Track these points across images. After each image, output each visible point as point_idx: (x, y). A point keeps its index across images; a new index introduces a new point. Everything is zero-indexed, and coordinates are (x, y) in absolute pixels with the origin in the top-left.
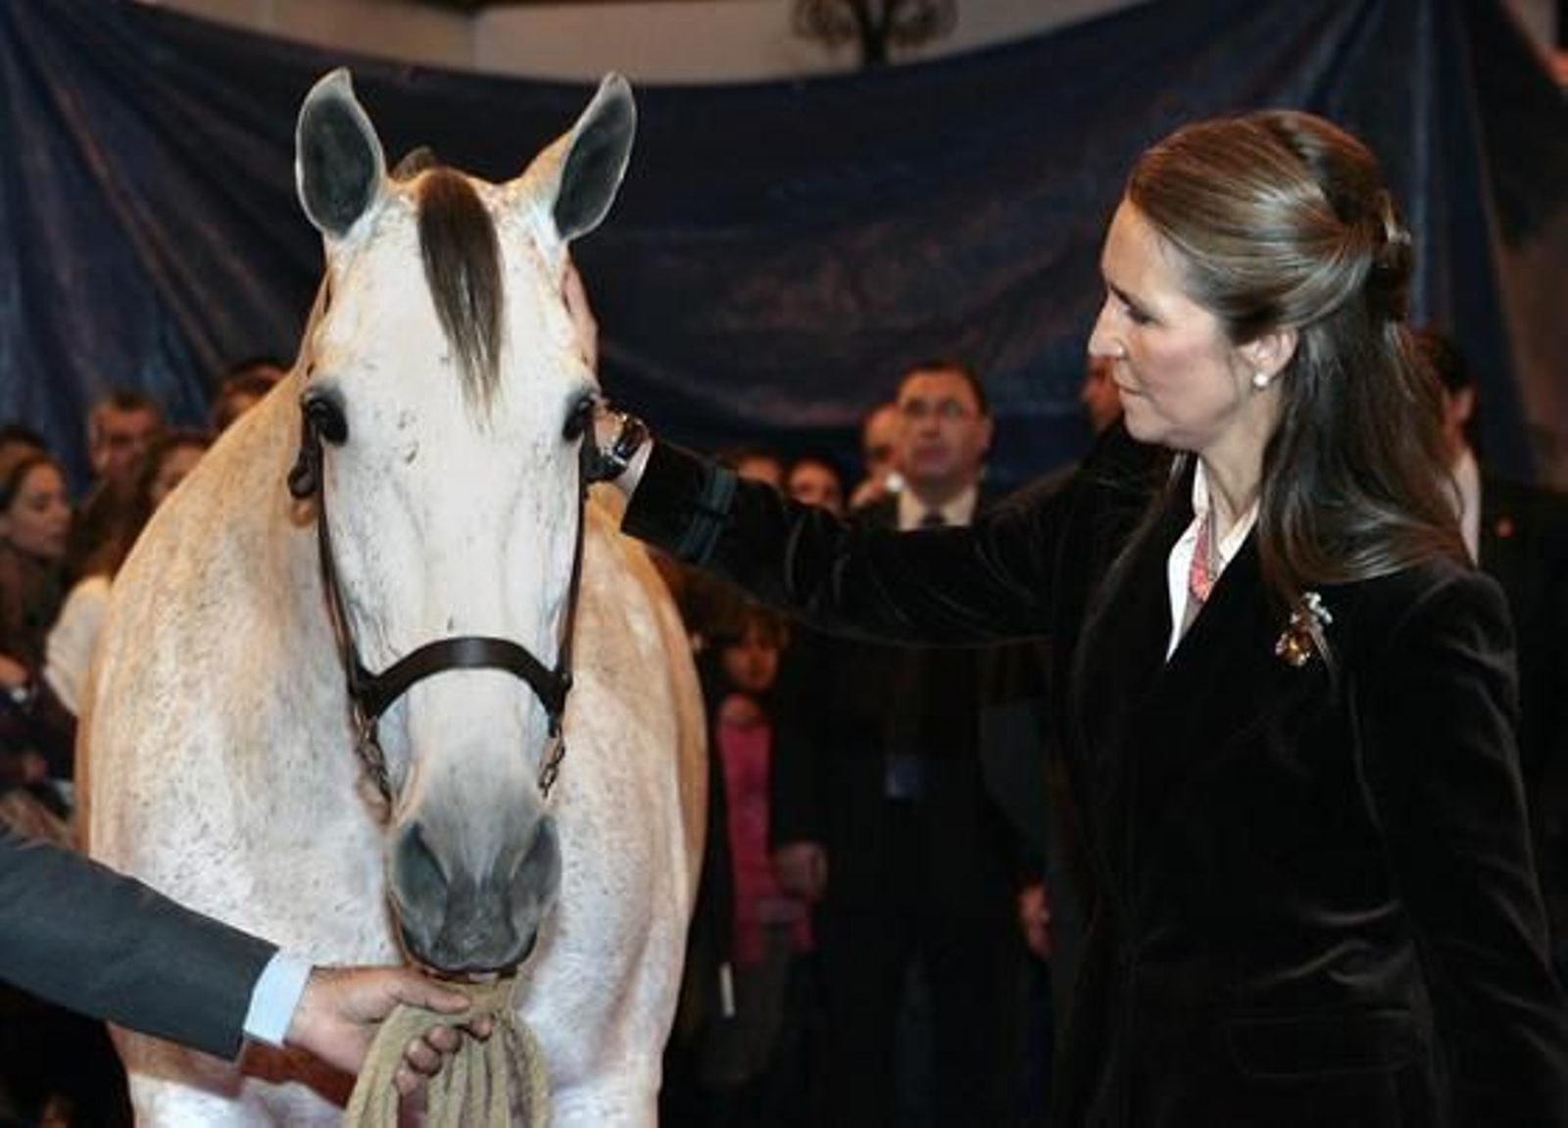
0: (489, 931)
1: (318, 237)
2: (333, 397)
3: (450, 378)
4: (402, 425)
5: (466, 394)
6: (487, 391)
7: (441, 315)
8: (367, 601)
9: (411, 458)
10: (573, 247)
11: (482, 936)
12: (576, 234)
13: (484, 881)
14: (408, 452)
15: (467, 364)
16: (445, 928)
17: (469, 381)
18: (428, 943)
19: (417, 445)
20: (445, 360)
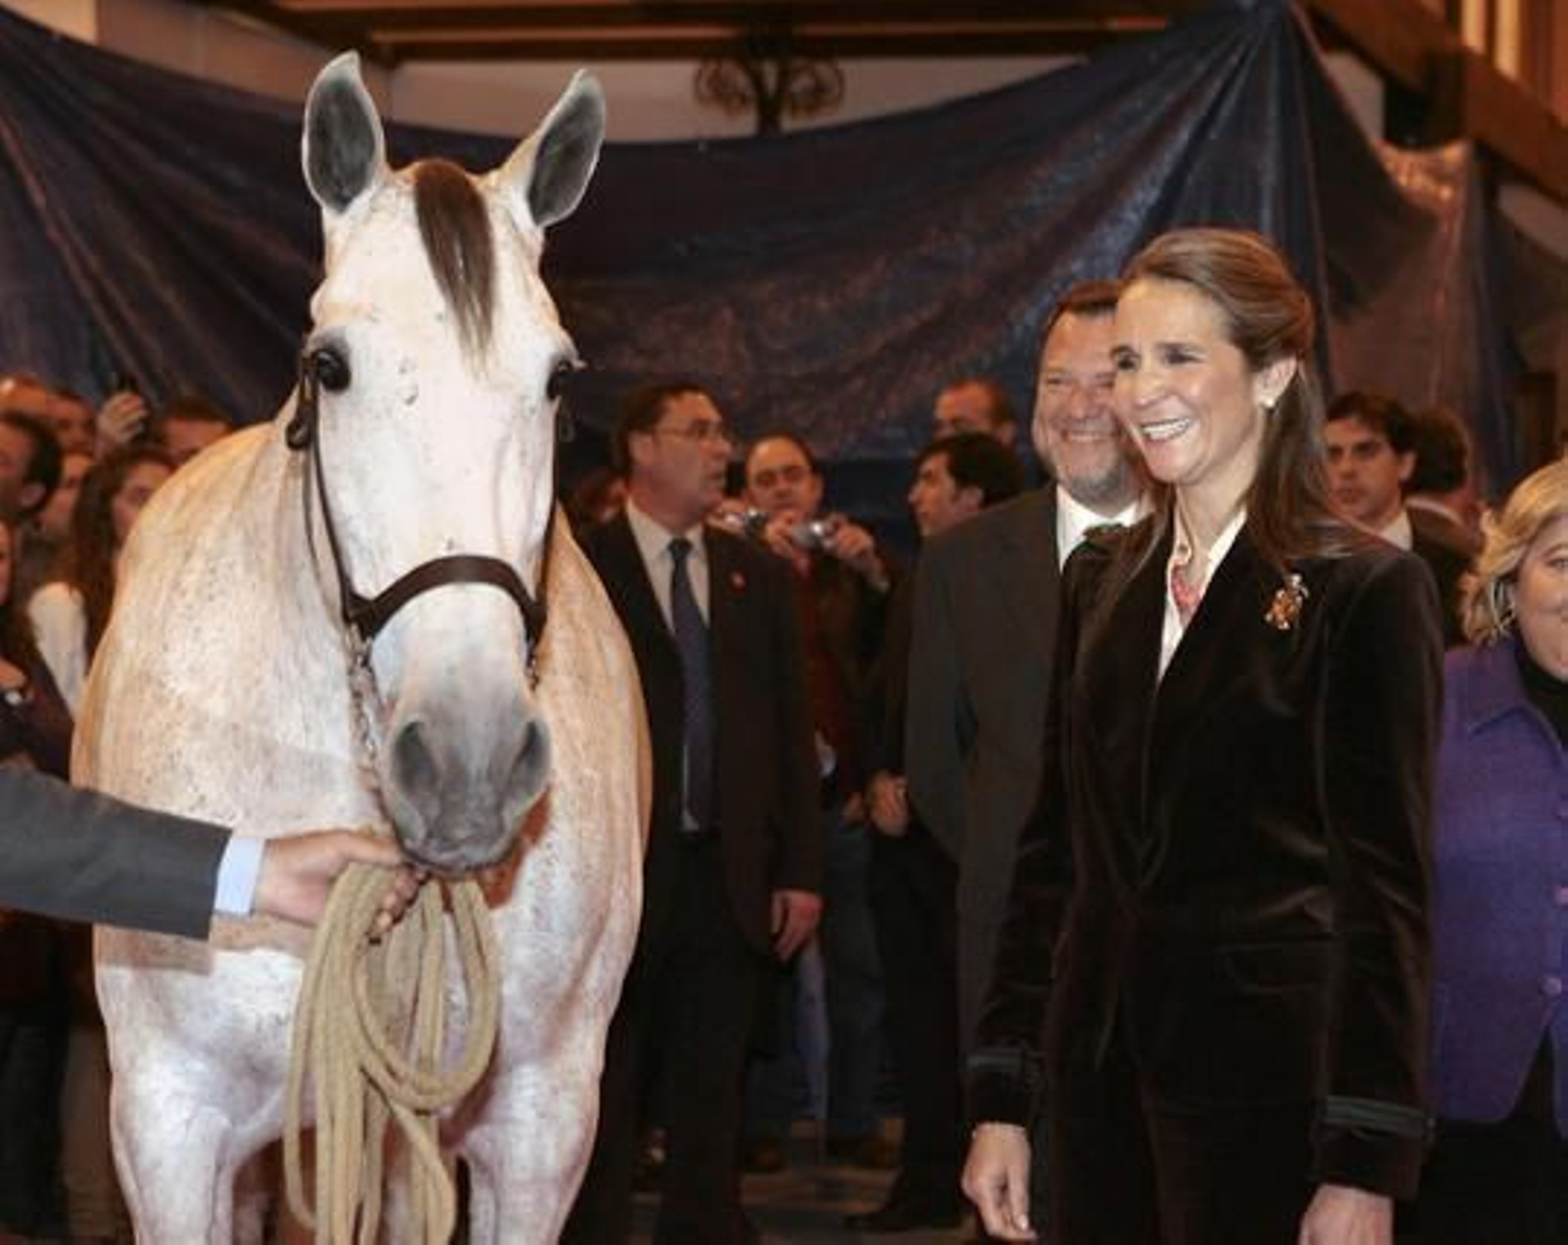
0: (481, 820)
1: (317, 209)
2: (338, 346)
3: (446, 335)
4: (403, 371)
5: (462, 347)
6: (482, 345)
7: (437, 276)
8: (364, 534)
9: (411, 401)
10: (549, 232)
11: (475, 825)
12: (550, 220)
13: (479, 771)
14: (407, 395)
15: (462, 320)
16: (439, 817)
17: (464, 334)
18: (420, 831)
19: (416, 388)
20: (440, 317)
